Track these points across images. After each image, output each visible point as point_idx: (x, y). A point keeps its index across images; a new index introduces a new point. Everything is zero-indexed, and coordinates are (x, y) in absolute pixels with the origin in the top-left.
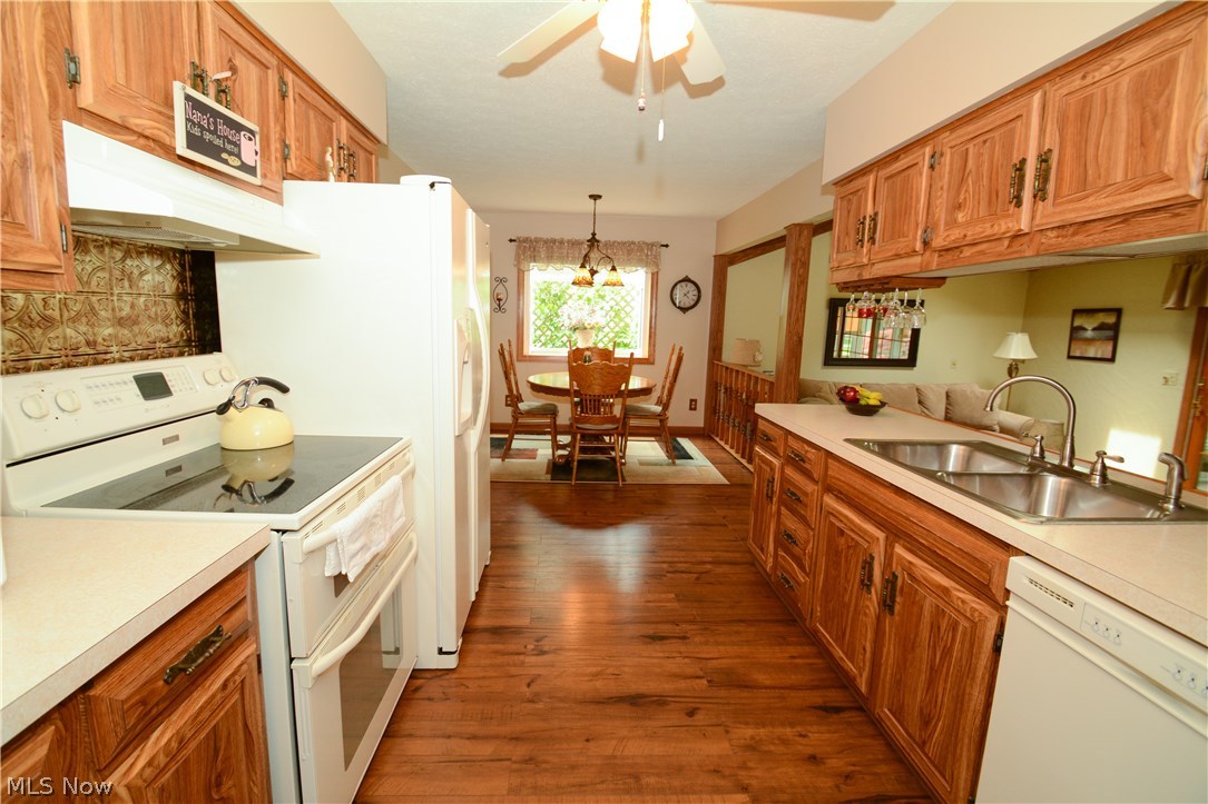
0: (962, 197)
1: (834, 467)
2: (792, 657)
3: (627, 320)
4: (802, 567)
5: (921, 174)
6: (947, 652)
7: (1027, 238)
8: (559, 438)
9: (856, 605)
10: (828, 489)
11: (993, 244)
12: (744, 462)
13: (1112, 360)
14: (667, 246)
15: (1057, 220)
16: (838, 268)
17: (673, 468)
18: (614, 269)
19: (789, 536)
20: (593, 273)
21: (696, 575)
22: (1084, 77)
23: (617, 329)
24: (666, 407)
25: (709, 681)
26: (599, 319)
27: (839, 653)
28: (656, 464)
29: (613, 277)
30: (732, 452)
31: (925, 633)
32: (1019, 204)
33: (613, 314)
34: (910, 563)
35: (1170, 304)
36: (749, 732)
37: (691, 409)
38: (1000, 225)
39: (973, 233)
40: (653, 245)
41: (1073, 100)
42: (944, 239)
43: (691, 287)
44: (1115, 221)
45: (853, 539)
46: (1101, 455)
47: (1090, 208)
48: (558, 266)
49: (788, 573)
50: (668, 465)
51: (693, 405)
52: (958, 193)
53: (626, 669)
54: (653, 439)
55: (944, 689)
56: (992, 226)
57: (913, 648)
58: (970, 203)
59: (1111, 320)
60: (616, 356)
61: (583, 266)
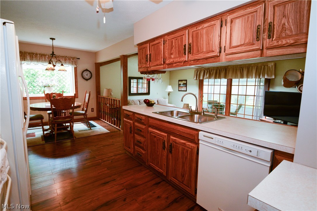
0: (172, 52)
1: (151, 120)
2: (145, 174)
3: (64, 83)
4: (143, 149)
5: (161, 45)
6: (186, 158)
7: (187, 62)
8: (44, 127)
9: (161, 154)
10: (150, 126)
11: (180, 63)
12: (112, 125)
13: (186, 91)
14: (79, 59)
15: (193, 58)
16: (141, 68)
17: (90, 131)
18: (62, 65)
19: (139, 142)
20: (54, 66)
21: (111, 161)
22: (196, 28)
23: (60, 87)
24: (86, 111)
25: (126, 189)
26: (55, 83)
27: (157, 168)
28: (85, 130)
29: (62, 67)
30: (108, 123)
31: (180, 155)
32: (185, 54)
34: (175, 139)
35: (195, 79)
36: (141, 198)
37: (92, 111)
38: (181, 59)
39: (175, 60)
40: (74, 58)
41: (194, 33)
42: (169, 61)
43: (88, 72)
44: (204, 59)
45: (158, 138)
46: (203, 109)
47: (200, 56)
49: (139, 152)
50: (89, 130)
51: (92, 110)
52: (171, 51)
53: (100, 196)
54: (80, 122)
55: (186, 167)
56: (180, 59)
57: (178, 160)
58: (174, 53)
59: (185, 82)
60: (64, 96)
61: (50, 63)
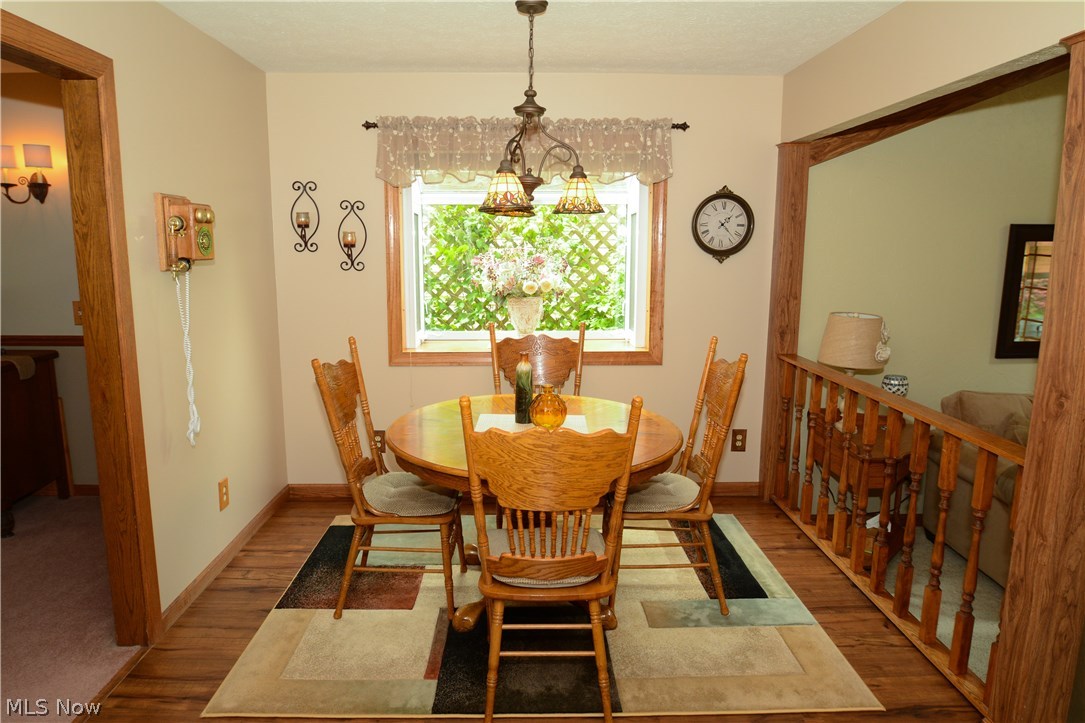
14: (684, 127)
17: (731, 642)
18: (579, 173)
20: (531, 183)
26: (549, 276)
28: (685, 621)
29: (579, 192)
33: (577, 260)
37: (735, 449)
40: (655, 125)
43: (733, 209)
48: (464, 172)
50: (713, 621)
51: (739, 441)
61: (504, 168)
